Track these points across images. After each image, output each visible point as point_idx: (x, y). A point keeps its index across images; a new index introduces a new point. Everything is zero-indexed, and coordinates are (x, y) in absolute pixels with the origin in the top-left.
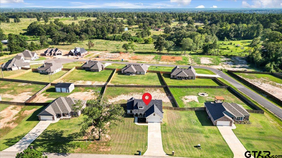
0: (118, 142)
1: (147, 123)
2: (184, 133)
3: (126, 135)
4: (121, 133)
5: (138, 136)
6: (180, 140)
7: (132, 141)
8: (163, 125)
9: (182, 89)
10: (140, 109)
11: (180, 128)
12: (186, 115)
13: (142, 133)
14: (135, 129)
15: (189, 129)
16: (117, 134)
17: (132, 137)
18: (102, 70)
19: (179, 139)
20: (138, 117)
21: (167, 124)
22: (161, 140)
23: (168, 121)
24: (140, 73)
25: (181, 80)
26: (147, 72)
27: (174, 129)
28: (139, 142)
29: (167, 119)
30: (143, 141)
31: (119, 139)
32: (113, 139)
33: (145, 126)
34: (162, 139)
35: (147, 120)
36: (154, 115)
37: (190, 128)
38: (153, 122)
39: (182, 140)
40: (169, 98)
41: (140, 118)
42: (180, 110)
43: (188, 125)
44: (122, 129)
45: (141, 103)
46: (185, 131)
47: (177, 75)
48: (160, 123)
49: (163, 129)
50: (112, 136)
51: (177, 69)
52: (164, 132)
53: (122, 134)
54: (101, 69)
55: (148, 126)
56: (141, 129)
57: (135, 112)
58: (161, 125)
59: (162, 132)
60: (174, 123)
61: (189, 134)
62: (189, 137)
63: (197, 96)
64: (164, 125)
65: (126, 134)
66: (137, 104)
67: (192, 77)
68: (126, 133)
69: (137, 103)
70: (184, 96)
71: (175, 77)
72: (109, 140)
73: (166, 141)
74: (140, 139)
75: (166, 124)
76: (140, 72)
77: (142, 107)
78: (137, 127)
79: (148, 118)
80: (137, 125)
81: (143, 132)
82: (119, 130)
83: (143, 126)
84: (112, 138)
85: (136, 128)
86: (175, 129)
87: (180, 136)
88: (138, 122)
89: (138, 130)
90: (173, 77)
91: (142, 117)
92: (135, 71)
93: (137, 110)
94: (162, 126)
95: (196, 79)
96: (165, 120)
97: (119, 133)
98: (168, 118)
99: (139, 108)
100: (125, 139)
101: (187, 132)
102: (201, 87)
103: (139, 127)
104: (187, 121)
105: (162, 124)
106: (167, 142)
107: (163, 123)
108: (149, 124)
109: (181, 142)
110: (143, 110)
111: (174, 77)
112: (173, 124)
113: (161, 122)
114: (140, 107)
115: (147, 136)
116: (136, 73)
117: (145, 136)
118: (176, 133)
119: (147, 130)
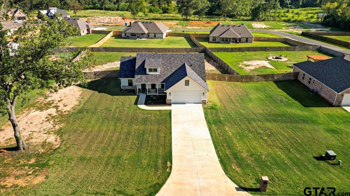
0: (80, 153)
1: (170, 105)
2: (268, 124)
3: (109, 134)
4: (96, 128)
5: (143, 134)
6: (266, 141)
7: (123, 149)
8: (210, 109)
9: (234, 53)
10: (152, 75)
11: (255, 115)
12: (258, 89)
13: (156, 127)
14: (137, 118)
15: (276, 115)
16: (83, 132)
17: (127, 139)
18: (88, 34)
19: (261, 138)
20: (146, 94)
21: (219, 105)
22: (211, 142)
23: (221, 101)
24: (155, 36)
25: (228, 44)
26: (167, 36)
27: (238, 116)
28: (147, 150)
29: (215, 95)
30: (158, 149)
31: (84, 146)
32: (68, 146)
33: (163, 110)
34: (213, 140)
35: (168, 97)
36: (187, 83)
37: (277, 112)
38: (184, 103)
39: (270, 142)
40: (213, 65)
41: (152, 97)
42: (242, 82)
43: (271, 107)
44: (101, 121)
45: (153, 60)
46: (268, 120)
47: (220, 36)
48: (201, 104)
49: (210, 116)
50: (65, 137)
51: (219, 26)
52: (215, 122)
53: (99, 131)
54: (86, 32)
55: (170, 111)
56: (153, 118)
57: (138, 81)
58: (204, 108)
59: (209, 123)
60: (234, 104)
61: (284, 125)
62: (286, 134)
63: (266, 60)
64: (212, 108)
65: (110, 132)
66: (144, 63)
67: (247, 39)
68: (112, 128)
69: (144, 61)
70: (242, 61)
71: (217, 41)
72: (51, 149)
73: (225, 145)
74: (150, 142)
75: (216, 105)
76: (155, 34)
77: (156, 70)
78: (144, 114)
79: (172, 93)
80: (143, 110)
81: (159, 124)
82: (93, 122)
83: (160, 111)
84: (64, 143)
85: (141, 116)
86: (242, 115)
87: (262, 132)
88: (146, 104)
89: (145, 121)
90: (213, 40)
91: (158, 94)
92: (146, 32)
93: (144, 77)
94: (207, 111)
95: (253, 42)
96: (212, 98)
97: (90, 129)
98: (218, 95)
99: (148, 72)
100: (102, 145)
101: (275, 121)
102: (268, 50)
103: (147, 114)
104: (263, 99)
105: (206, 106)
106: (229, 147)
107: (210, 104)
108: (173, 108)
109: (269, 146)
110: (160, 76)
111: (215, 40)
112: (233, 107)
113: (204, 103)
114: (150, 70)
115: (171, 133)
116: (148, 36)
117: (164, 135)
118: (249, 125)
119: (171, 120)
